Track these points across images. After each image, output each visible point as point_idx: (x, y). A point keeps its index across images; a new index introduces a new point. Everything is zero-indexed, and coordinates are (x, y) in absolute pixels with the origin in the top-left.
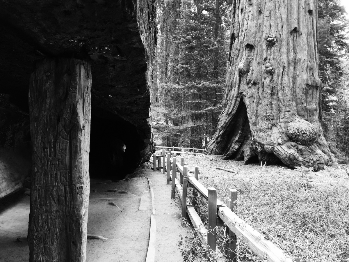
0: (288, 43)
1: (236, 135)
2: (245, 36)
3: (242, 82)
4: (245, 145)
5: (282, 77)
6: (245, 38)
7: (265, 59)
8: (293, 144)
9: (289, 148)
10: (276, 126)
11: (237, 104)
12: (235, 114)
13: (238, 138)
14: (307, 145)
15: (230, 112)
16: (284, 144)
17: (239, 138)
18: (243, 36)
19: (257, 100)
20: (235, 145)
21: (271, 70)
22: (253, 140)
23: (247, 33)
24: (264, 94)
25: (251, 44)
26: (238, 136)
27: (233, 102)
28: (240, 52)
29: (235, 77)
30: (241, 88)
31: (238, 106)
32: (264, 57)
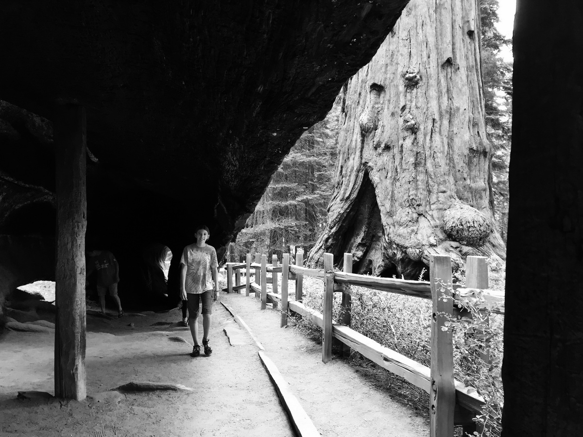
0: (439, 83)
1: (358, 235)
2: (369, 71)
3: (366, 146)
4: (374, 251)
5: (431, 137)
6: (369, 75)
7: (404, 108)
8: (455, 244)
9: (447, 250)
10: (424, 216)
11: (359, 182)
12: (356, 198)
13: (361, 238)
14: (476, 245)
15: (347, 195)
16: (439, 244)
17: (363, 239)
18: (366, 71)
19: (392, 174)
20: (357, 251)
21: (414, 126)
22: (387, 240)
23: (372, 65)
24: (404, 165)
25: (379, 84)
26: (362, 235)
27: (353, 178)
28: (361, 97)
29: (355, 137)
30: (364, 156)
31: (361, 186)
32: (402, 104)
